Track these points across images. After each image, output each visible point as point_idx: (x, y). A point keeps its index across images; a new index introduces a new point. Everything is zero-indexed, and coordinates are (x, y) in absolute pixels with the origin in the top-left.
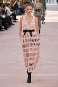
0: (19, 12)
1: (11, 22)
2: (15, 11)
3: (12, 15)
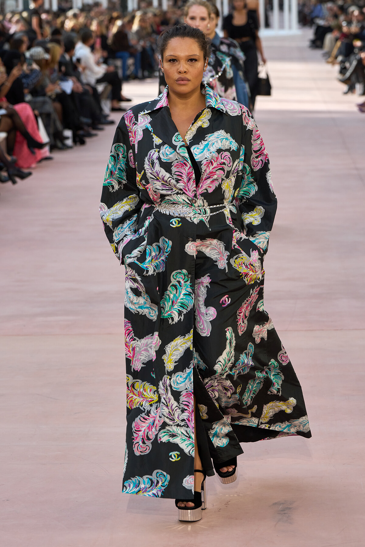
0: (132, 68)
1: (101, 109)
2: (119, 63)
3: (106, 82)
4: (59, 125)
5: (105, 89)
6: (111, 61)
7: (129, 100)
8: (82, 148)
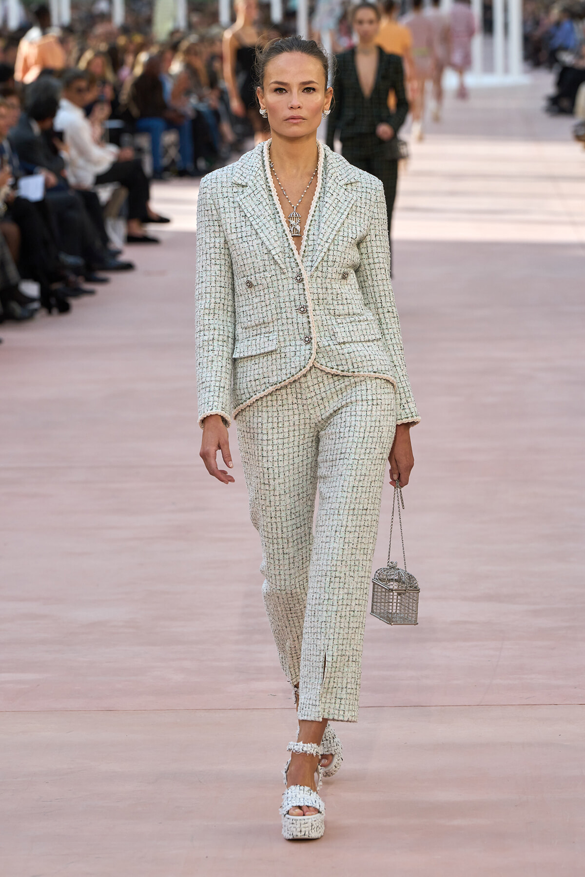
0: (173, 153)
1: (106, 239)
2: (144, 141)
3: (116, 183)
4: (12, 271)
5: (114, 195)
6: (126, 138)
7: (164, 220)
8: (65, 319)
